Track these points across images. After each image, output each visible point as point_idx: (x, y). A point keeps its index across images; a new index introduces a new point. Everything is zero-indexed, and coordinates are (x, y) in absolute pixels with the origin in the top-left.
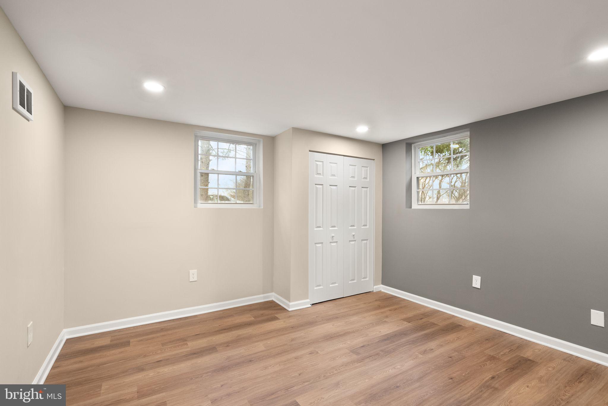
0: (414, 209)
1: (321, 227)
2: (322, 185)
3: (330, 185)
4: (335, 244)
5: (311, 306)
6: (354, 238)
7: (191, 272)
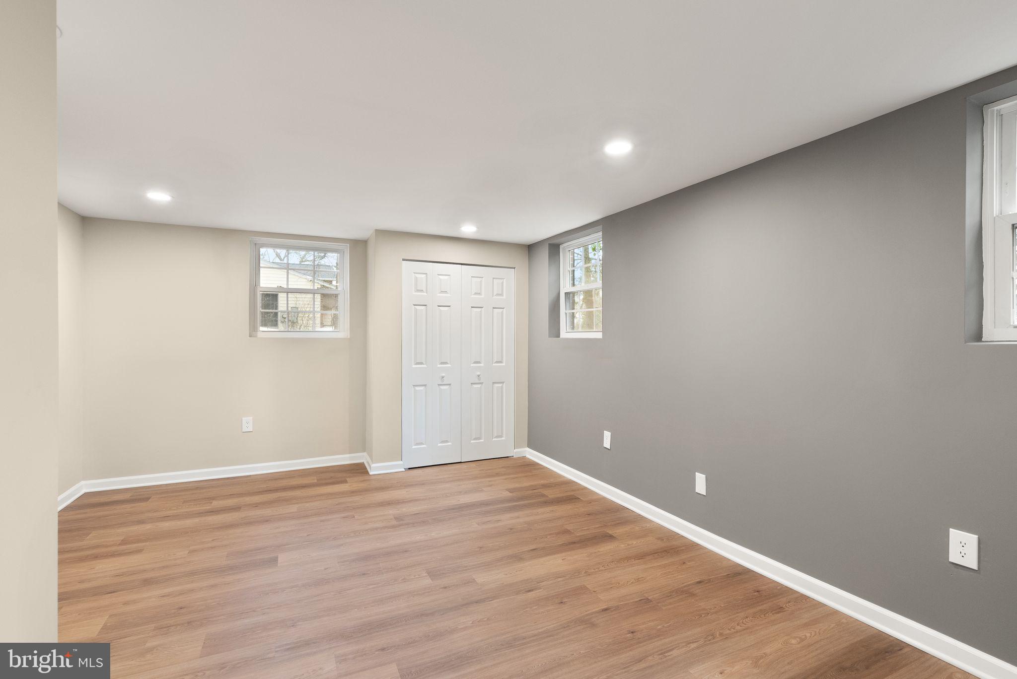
0: (563, 339)
1: (424, 363)
2: (426, 305)
3: (438, 306)
4: (447, 387)
5: (404, 470)
6: (479, 379)
7: (244, 419)
